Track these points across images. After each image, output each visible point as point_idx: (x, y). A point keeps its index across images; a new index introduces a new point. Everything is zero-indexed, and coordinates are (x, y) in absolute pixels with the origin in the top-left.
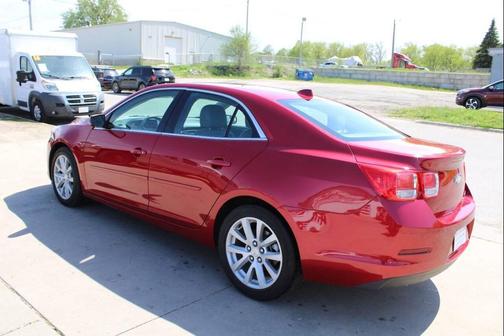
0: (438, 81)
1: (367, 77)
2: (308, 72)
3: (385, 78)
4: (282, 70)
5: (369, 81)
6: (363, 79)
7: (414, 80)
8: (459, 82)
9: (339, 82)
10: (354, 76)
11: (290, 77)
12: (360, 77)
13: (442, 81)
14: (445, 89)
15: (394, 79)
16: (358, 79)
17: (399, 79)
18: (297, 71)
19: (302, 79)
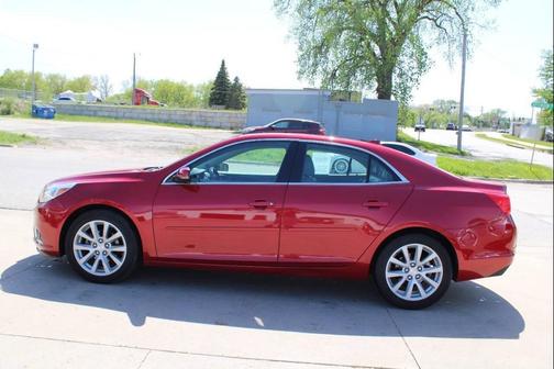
0: (189, 118)
1: (114, 114)
2: (48, 109)
3: (136, 115)
4: (13, 107)
5: (117, 118)
6: (109, 117)
7: (165, 117)
8: (209, 119)
9: (84, 121)
10: (100, 113)
11: (23, 115)
12: (106, 114)
13: (194, 118)
14: (198, 126)
15: (144, 116)
16: (104, 116)
17: (149, 117)
18: (34, 107)
19: (43, 117)
